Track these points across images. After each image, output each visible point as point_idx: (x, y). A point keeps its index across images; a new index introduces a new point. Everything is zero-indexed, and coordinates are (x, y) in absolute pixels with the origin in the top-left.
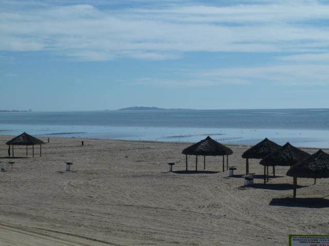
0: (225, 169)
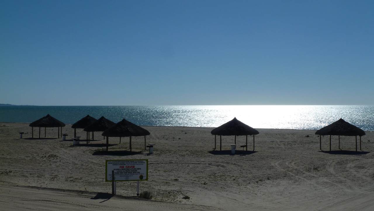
0: (60, 136)
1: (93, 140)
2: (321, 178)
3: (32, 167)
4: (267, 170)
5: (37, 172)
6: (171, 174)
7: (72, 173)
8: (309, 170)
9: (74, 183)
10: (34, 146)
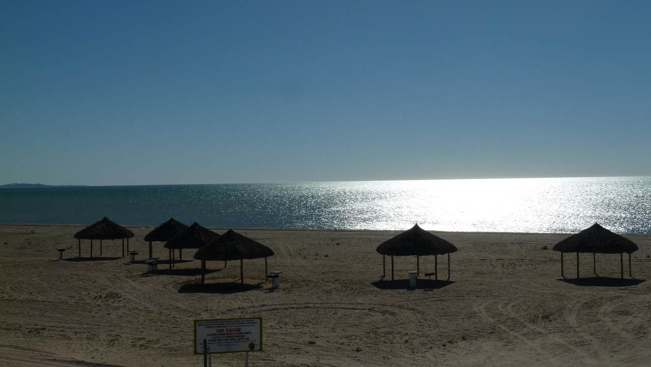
0: (125, 254)
1: (181, 261)
2: (550, 336)
3: (79, 319)
4: (465, 320)
5: (87, 328)
6: (305, 330)
7: (143, 329)
8: (533, 321)
9: (147, 352)
10: (82, 275)
